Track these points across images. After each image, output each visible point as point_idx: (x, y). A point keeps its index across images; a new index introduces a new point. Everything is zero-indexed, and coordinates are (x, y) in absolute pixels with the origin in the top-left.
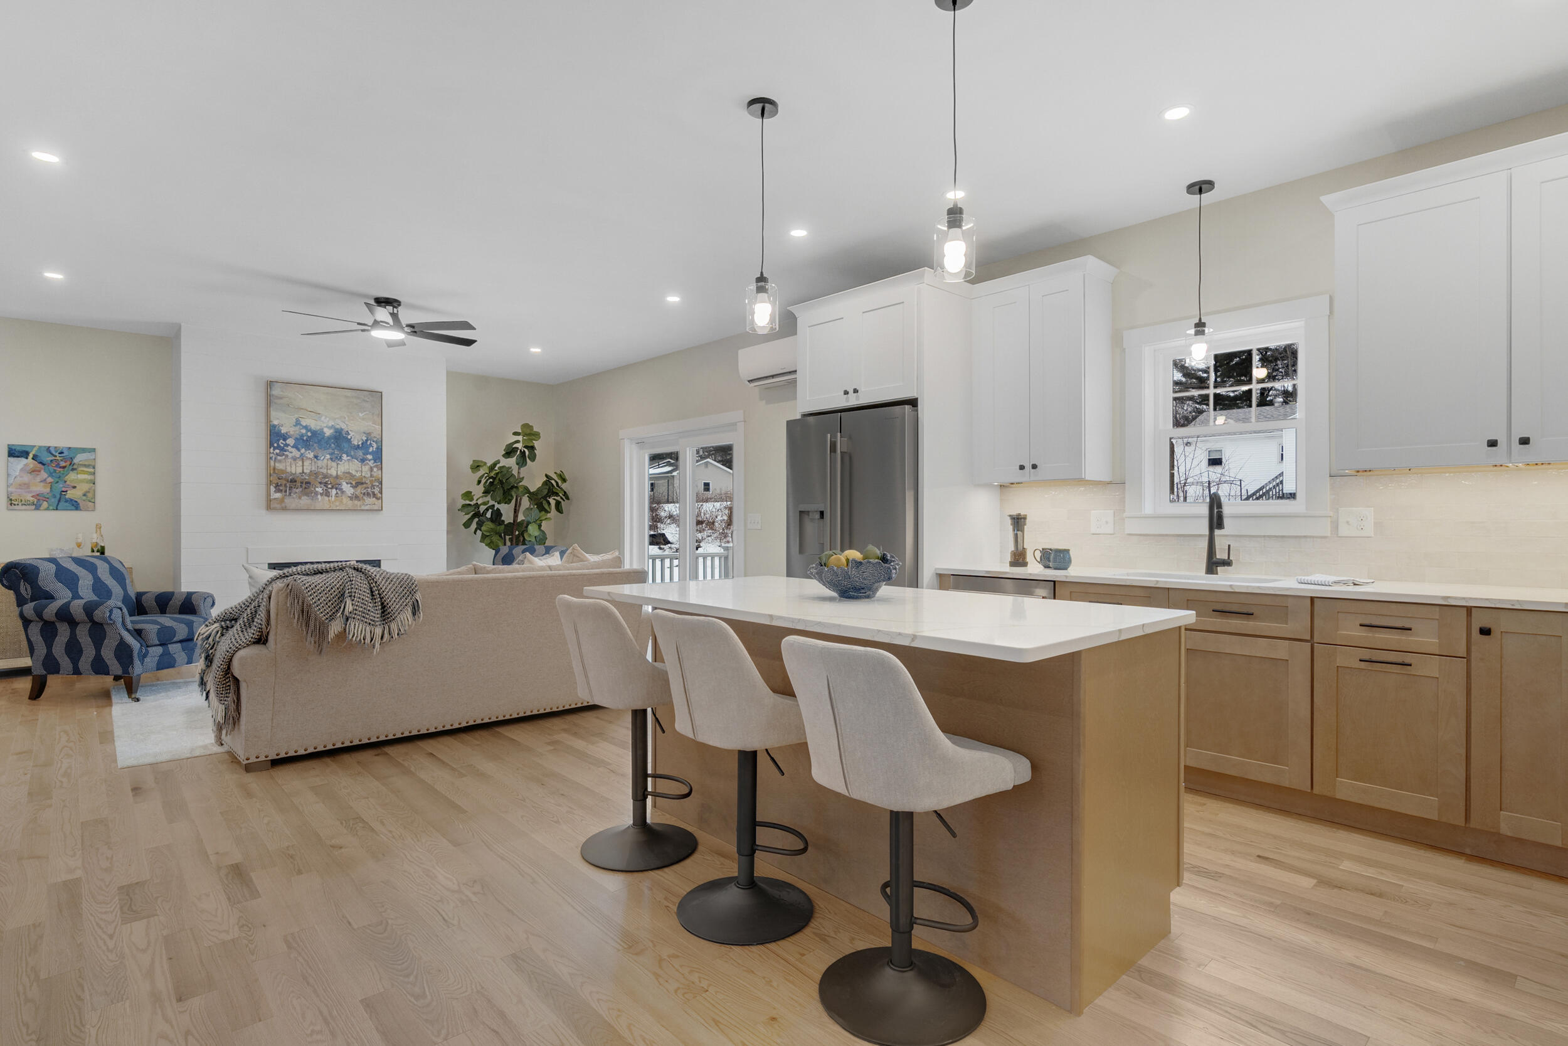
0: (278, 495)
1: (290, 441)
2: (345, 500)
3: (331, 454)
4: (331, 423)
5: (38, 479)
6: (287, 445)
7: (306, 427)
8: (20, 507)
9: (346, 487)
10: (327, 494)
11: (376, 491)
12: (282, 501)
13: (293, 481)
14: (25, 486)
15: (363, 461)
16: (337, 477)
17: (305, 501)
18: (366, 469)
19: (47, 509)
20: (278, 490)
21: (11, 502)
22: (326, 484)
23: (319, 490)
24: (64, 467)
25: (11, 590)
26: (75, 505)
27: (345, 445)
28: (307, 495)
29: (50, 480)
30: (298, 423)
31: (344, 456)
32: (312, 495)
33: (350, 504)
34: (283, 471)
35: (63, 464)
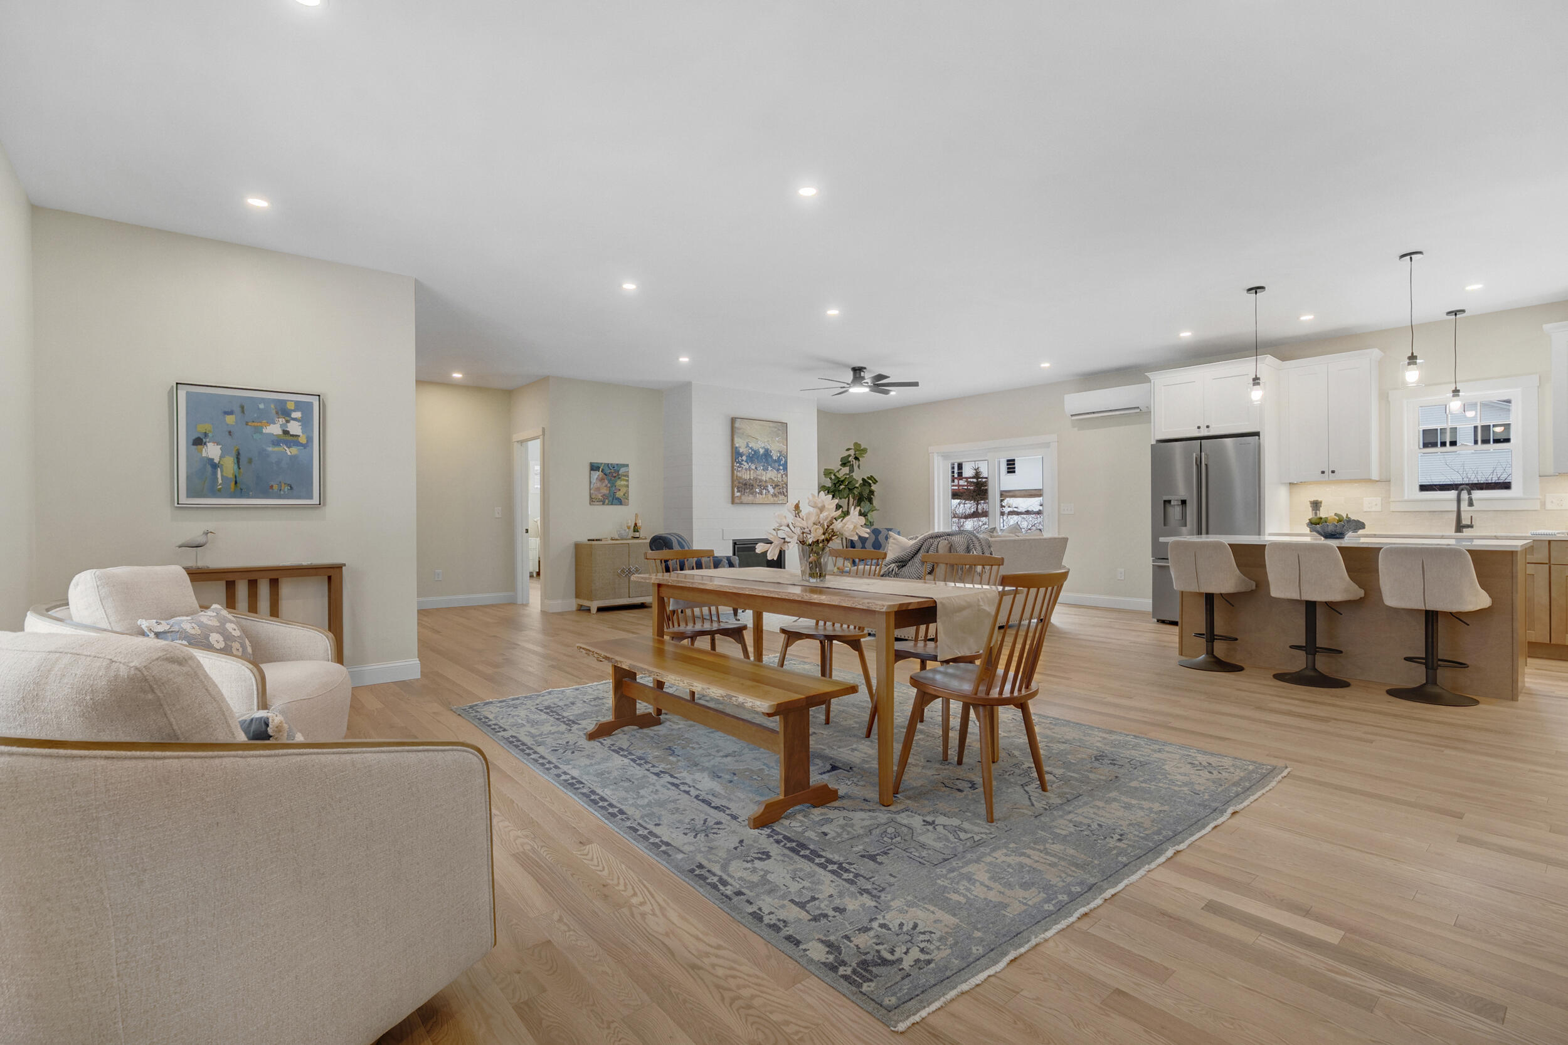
0: (738, 494)
1: (744, 458)
2: (770, 497)
3: (763, 466)
4: (763, 445)
5: (604, 485)
6: (742, 460)
7: (751, 448)
8: (596, 503)
9: (770, 488)
10: (761, 493)
11: (785, 490)
12: (740, 497)
13: (745, 484)
14: (598, 489)
15: (778, 470)
16: (766, 481)
17: (750, 498)
18: (779, 475)
19: (608, 504)
20: (738, 491)
21: (592, 500)
22: (760, 486)
23: (757, 490)
24: (615, 477)
26: (620, 502)
27: (770, 459)
28: (752, 494)
29: (609, 485)
30: (747, 446)
31: (770, 468)
32: (753, 493)
33: (772, 499)
34: (741, 478)
35: (614, 475)
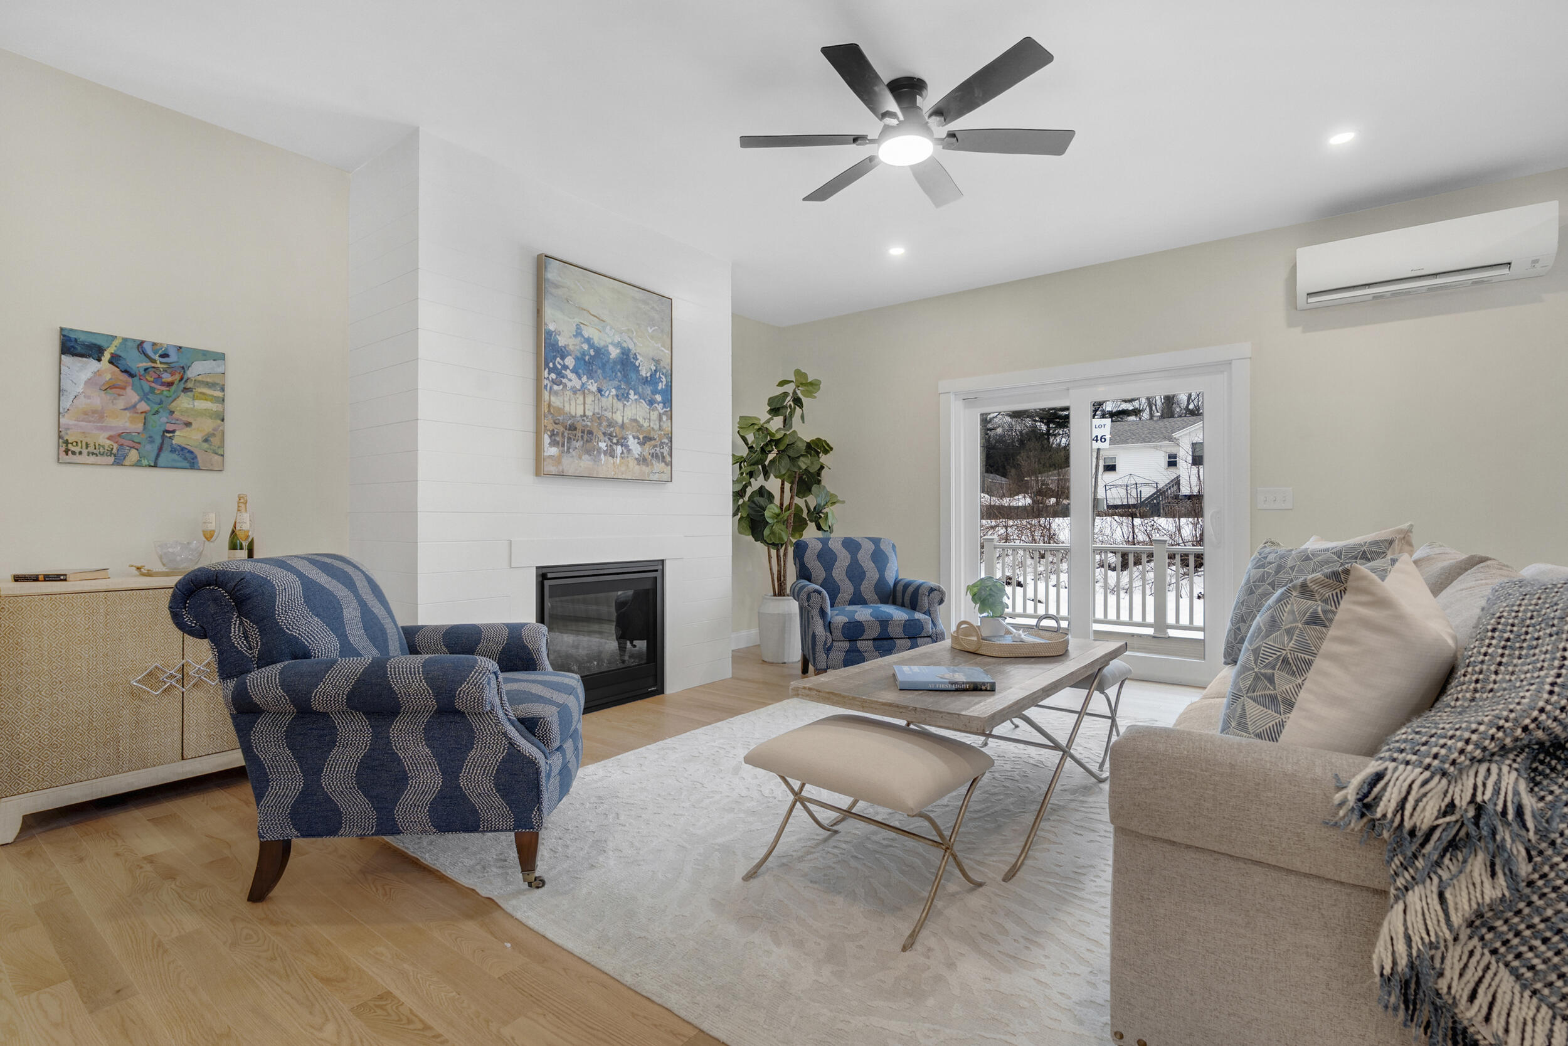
0: (554, 451)
1: (570, 361)
2: (632, 463)
3: (618, 388)
4: (617, 339)
5: (121, 403)
6: (565, 367)
7: (588, 341)
8: (84, 458)
9: (632, 443)
10: (611, 453)
11: (666, 451)
12: (557, 460)
13: (573, 428)
14: (97, 415)
15: (651, 403)
16: (623, 426)
17: (584, 463)
18: (654, 415)
19: (138, 464)
20: (554, 443)
21: (67, 448)
22: (610, 436)
23: (603, 445)
24: (170, 384)
25: (205, 637)
26: (189, 460)
27: (633, 376)
28: (588, 452)
29: (143, 406)
30: (578, 334)
31: (632, 396)
32: (590, 451)
33: (635, 469)
34: (560, 410)
35: (167, 377)
